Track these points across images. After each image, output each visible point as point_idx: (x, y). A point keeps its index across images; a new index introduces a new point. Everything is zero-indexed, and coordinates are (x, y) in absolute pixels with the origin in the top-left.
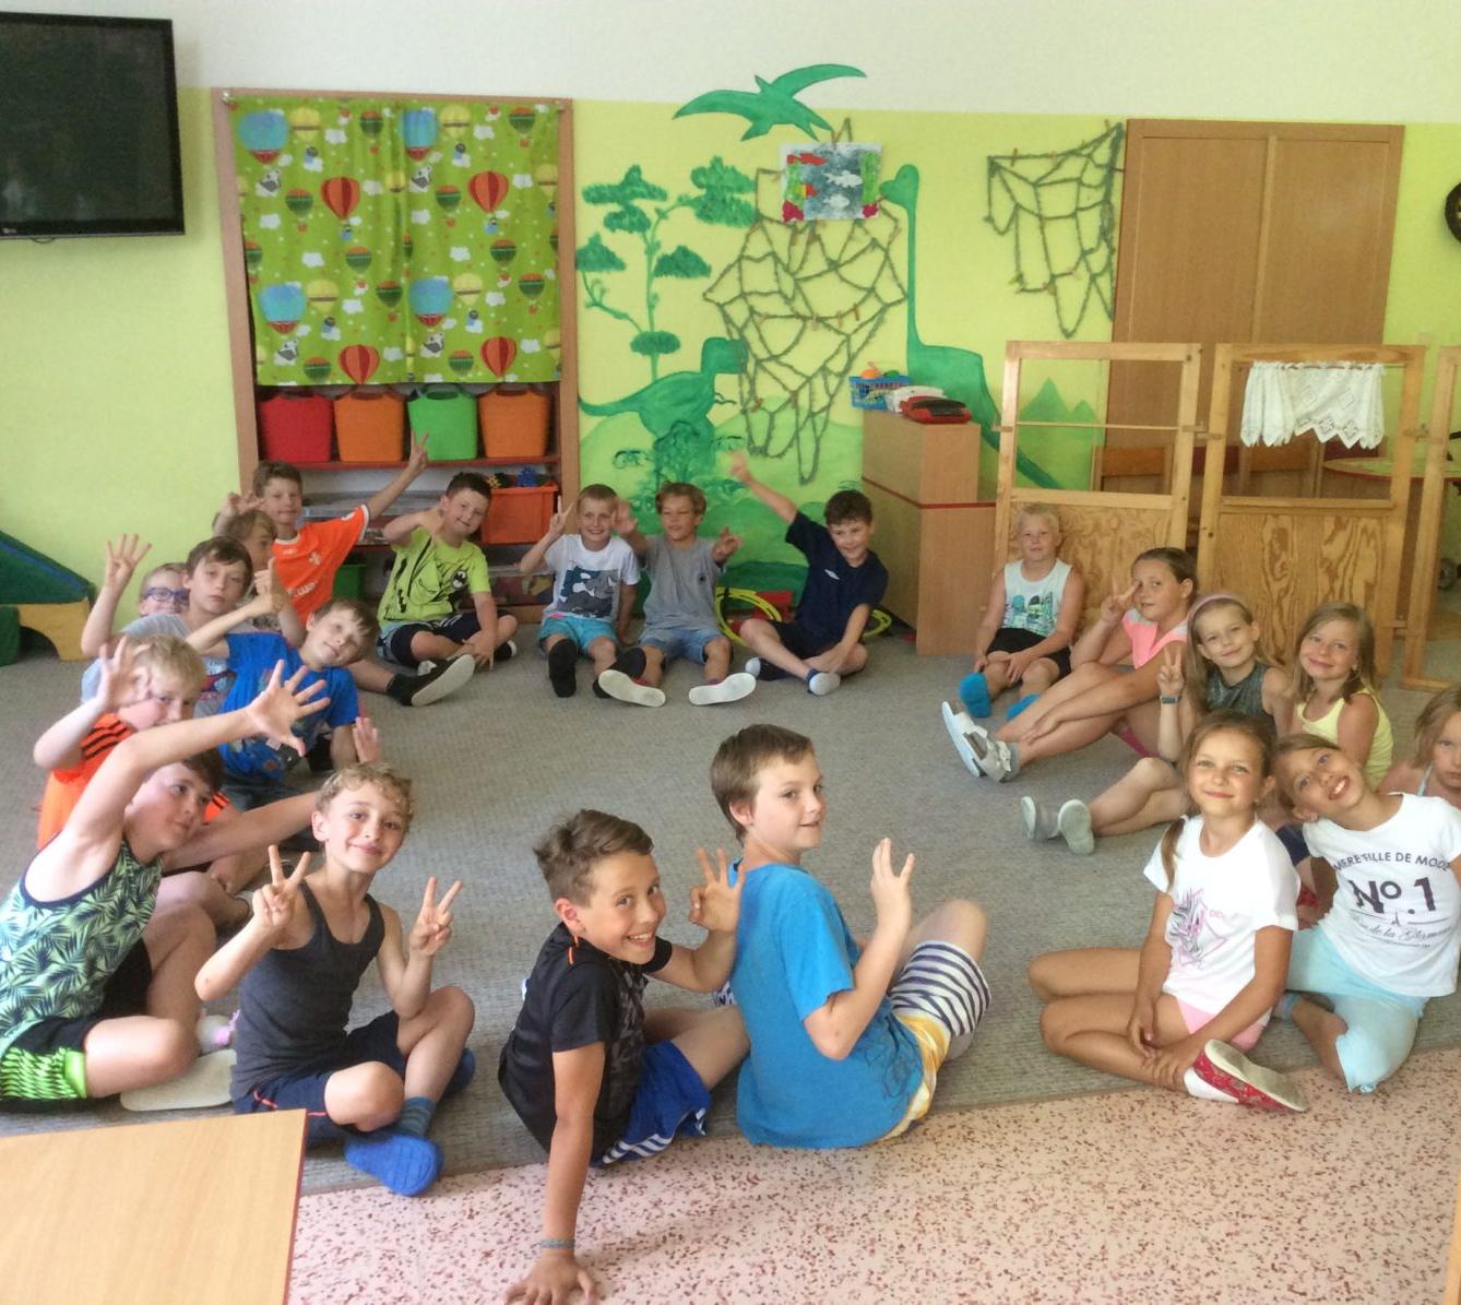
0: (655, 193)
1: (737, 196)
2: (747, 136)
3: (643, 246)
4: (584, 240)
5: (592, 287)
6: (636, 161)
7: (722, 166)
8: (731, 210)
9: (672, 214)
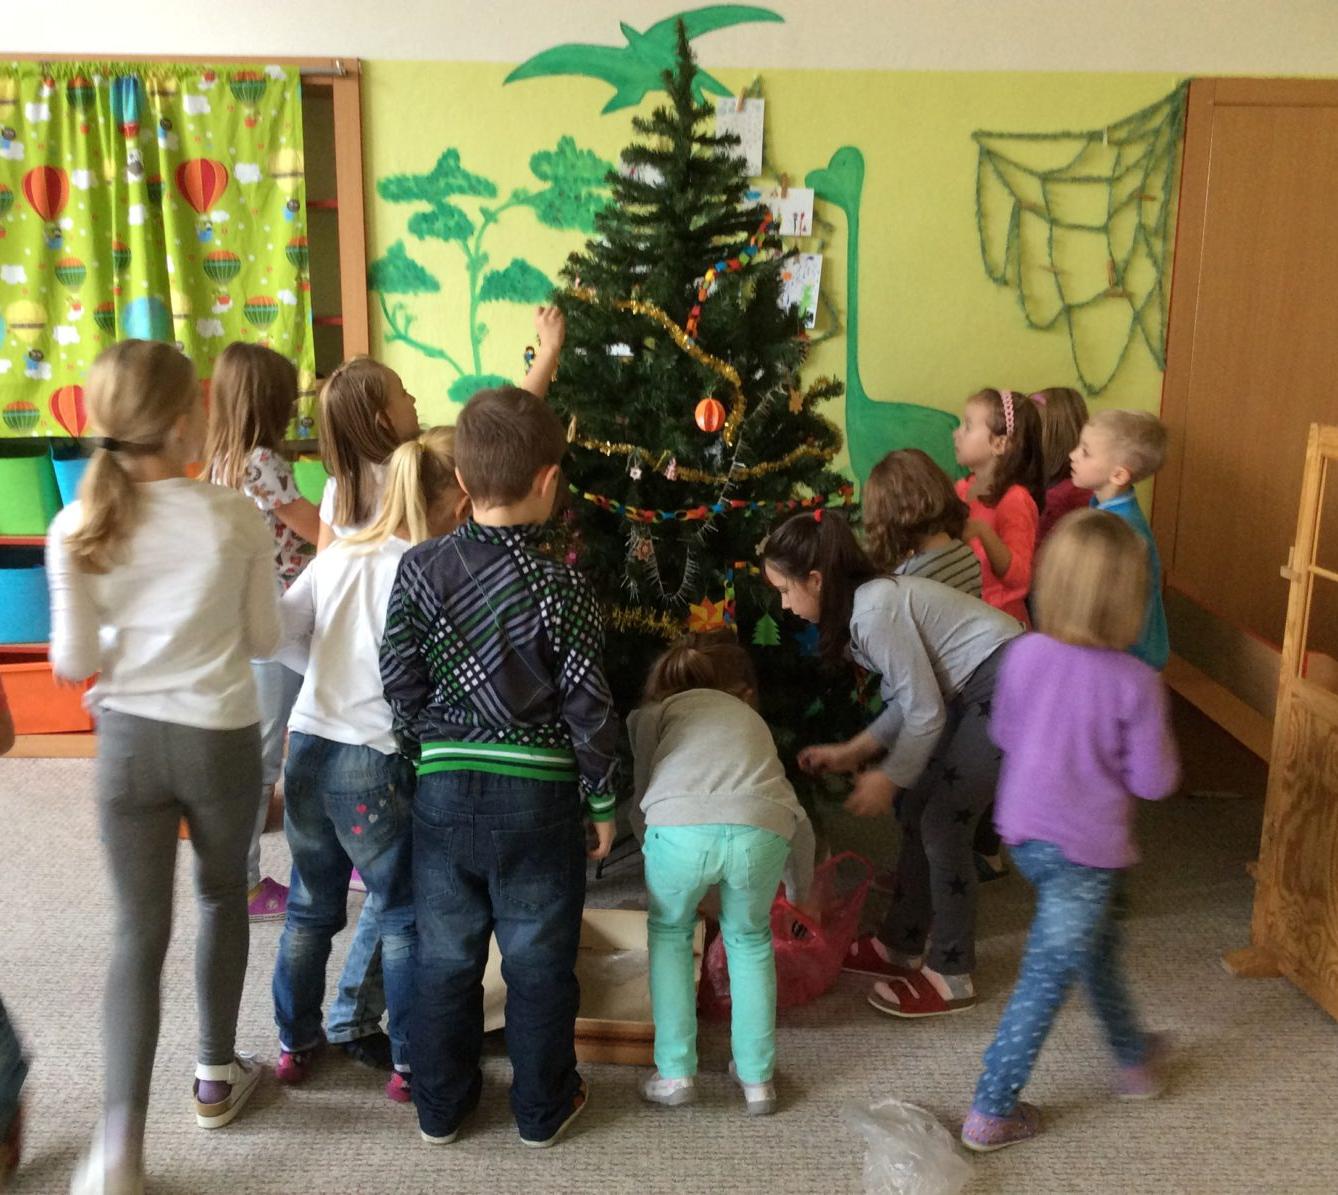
0: (480, 187)
2: (610, 108)
3: (465, 259)
4: (382, 252)
5: (394, 314)
6: (454, 144)
7: (574, 149)
8: (588, 211)
9: (504, 216)
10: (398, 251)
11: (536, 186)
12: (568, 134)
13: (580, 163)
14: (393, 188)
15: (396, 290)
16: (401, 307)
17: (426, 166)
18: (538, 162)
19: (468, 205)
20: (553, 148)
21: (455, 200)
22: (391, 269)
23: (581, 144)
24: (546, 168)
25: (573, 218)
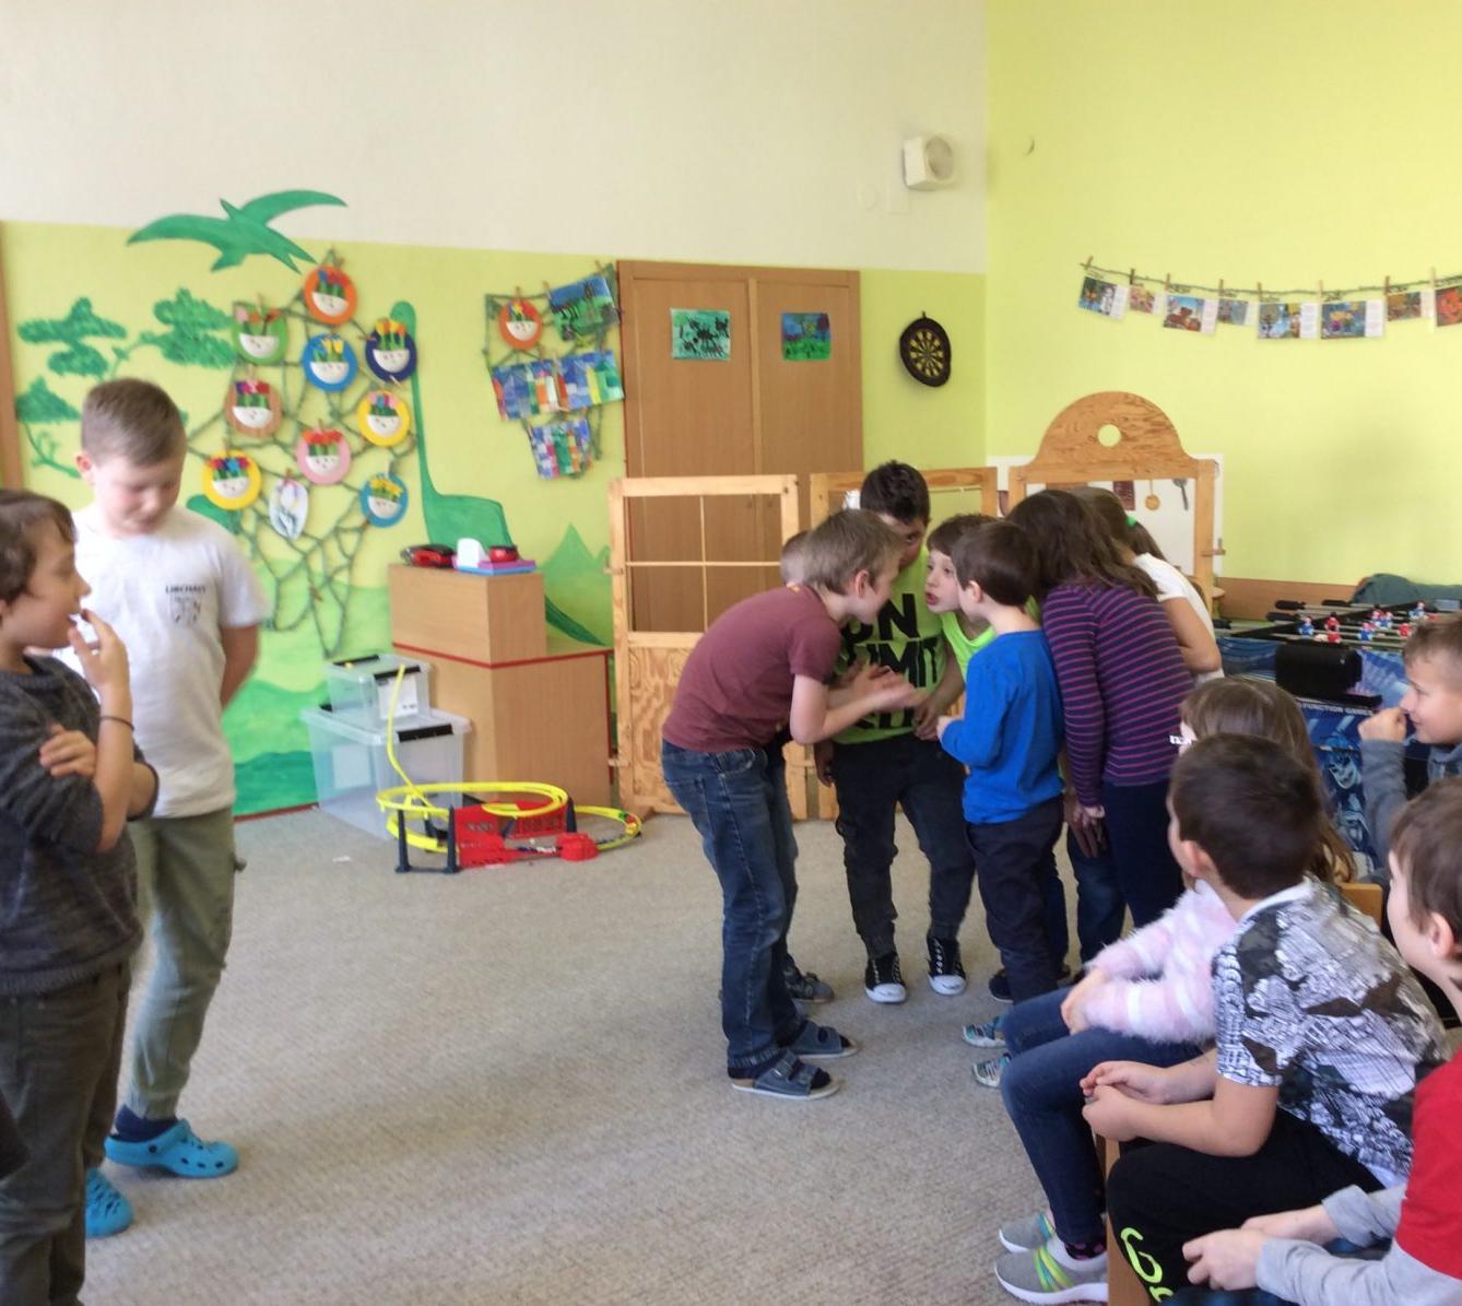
0: (110, 330)
1: (211, 333)
2: (218, 266)
4: (24, 385)
5: (39, 441)
6: (85, 293)
7: (190, 300)
8: (205, 349)
9: (134, 355)
10: (39, 387)
11: (160, 329)
12: (187, 286)
13: (196, 311)
14: (33, 331)
15: (37, 418)
16: (45, 435)
17: (59, 311)
18: (161, 310)
19: (102, 345)
20: (172, 298)
21: (91, 341)
22: (34, 403)
23: (196, 295)
24: (168, 315)
25: (194, 356)
